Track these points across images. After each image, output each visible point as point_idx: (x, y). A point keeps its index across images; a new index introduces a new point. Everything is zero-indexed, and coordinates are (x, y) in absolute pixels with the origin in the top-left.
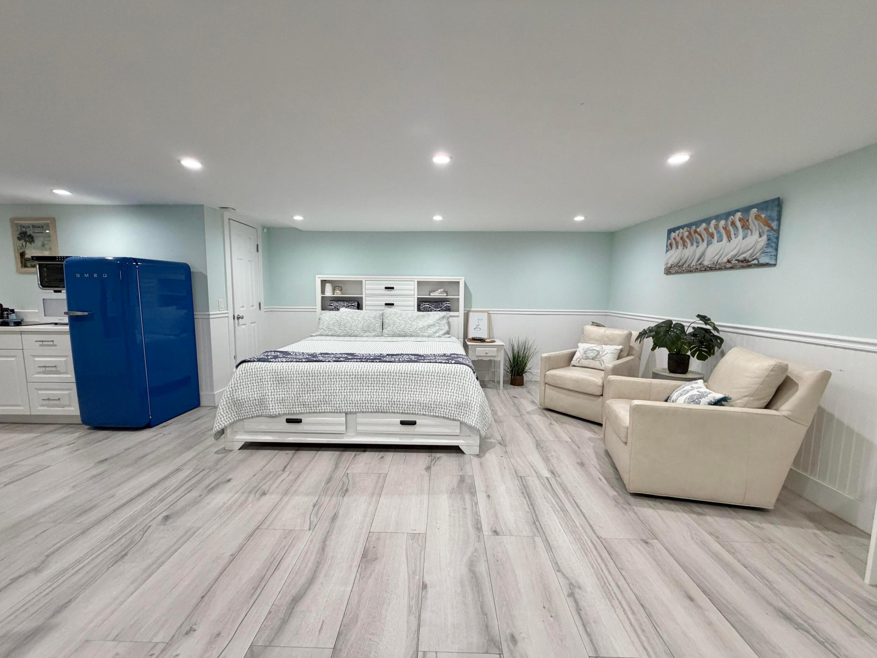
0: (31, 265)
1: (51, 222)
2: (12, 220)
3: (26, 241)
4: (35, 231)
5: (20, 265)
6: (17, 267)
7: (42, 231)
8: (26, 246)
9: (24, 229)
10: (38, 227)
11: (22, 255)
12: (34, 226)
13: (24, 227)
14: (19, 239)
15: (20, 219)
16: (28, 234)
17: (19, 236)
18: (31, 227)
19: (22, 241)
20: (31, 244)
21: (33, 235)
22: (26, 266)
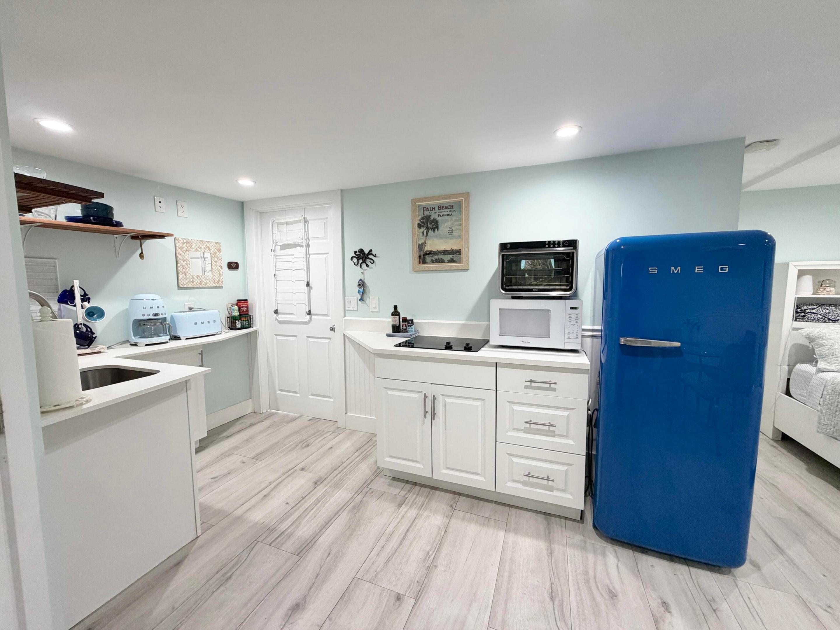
0: (432, 260)
1: (465, 199)
2: (414, 201)
3: (428, 229)
4: (442, 214)
5: (417, 260)
6: (413, 263)
7: (450, 213)
8: (427, 235)
9: (427, 213)
10: (446, 208)
11: (421, 247)
12: (441, 207)
13: (427, 210)
14: (420, 226)
15: (425, 199)
16: (432, 218)
17: (420, 222)
18: (437, 209)
19: (423, 229)
20: (434, 231)
21: (439, 219)
22: (424, 262)
